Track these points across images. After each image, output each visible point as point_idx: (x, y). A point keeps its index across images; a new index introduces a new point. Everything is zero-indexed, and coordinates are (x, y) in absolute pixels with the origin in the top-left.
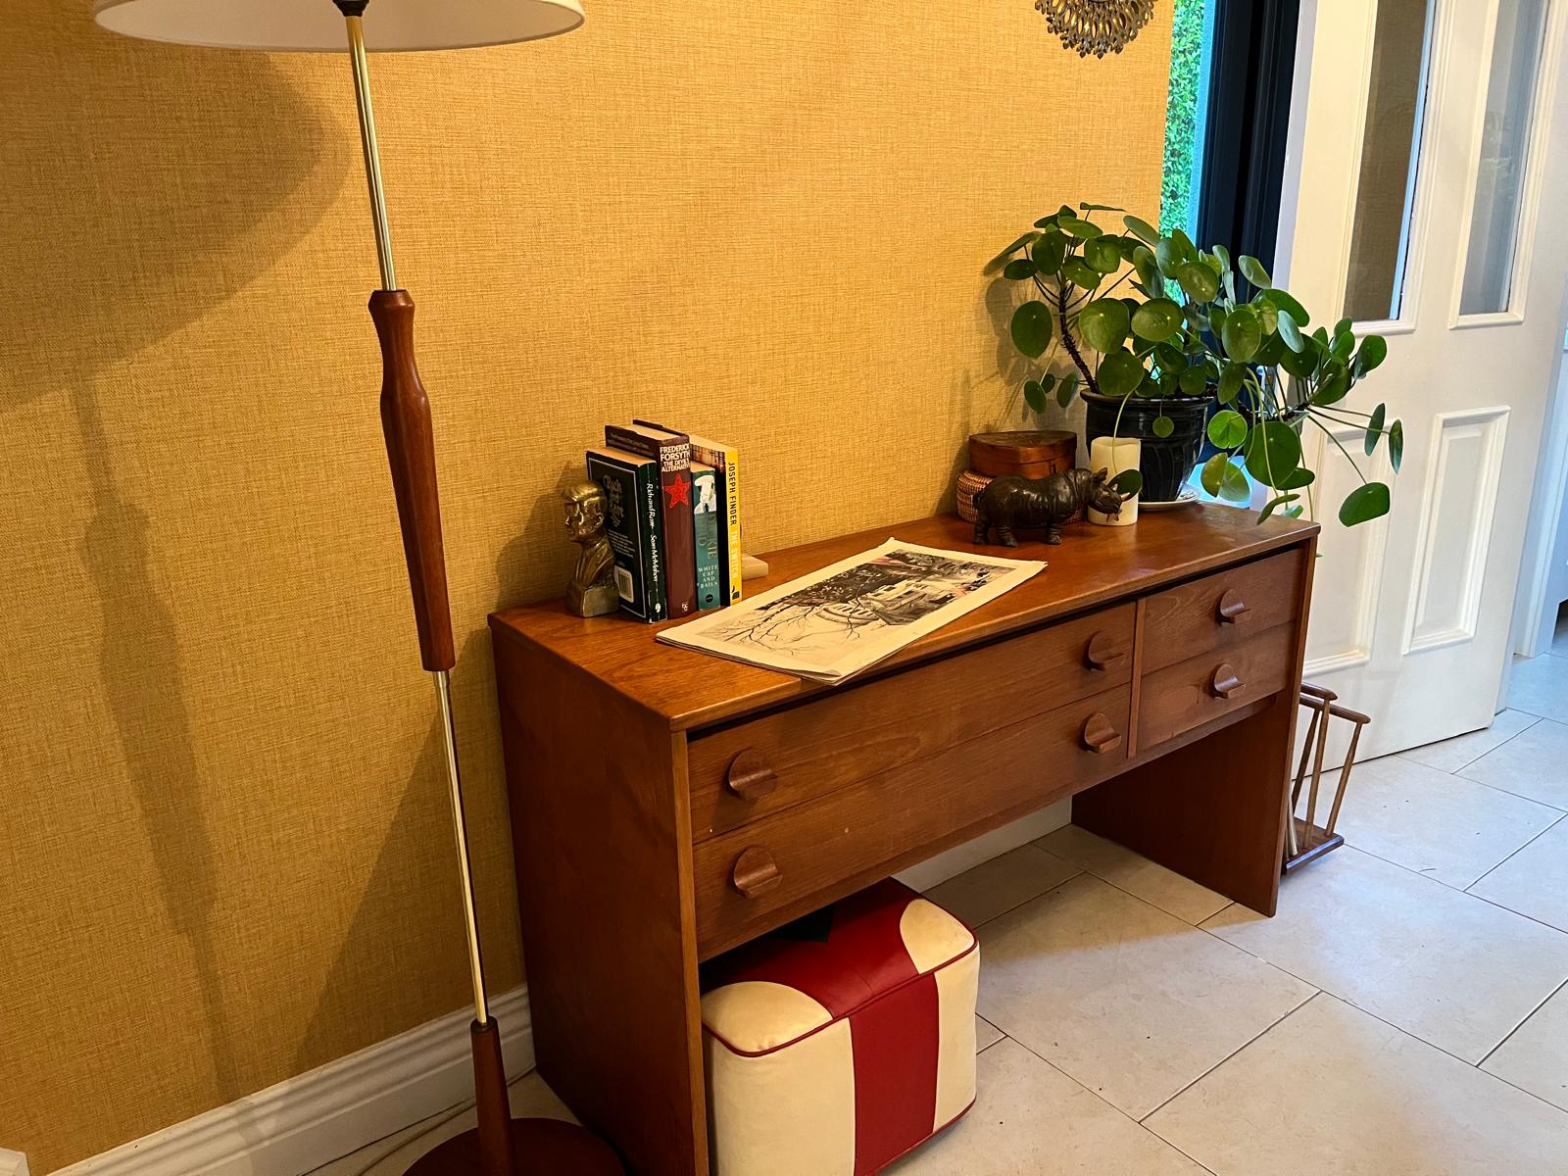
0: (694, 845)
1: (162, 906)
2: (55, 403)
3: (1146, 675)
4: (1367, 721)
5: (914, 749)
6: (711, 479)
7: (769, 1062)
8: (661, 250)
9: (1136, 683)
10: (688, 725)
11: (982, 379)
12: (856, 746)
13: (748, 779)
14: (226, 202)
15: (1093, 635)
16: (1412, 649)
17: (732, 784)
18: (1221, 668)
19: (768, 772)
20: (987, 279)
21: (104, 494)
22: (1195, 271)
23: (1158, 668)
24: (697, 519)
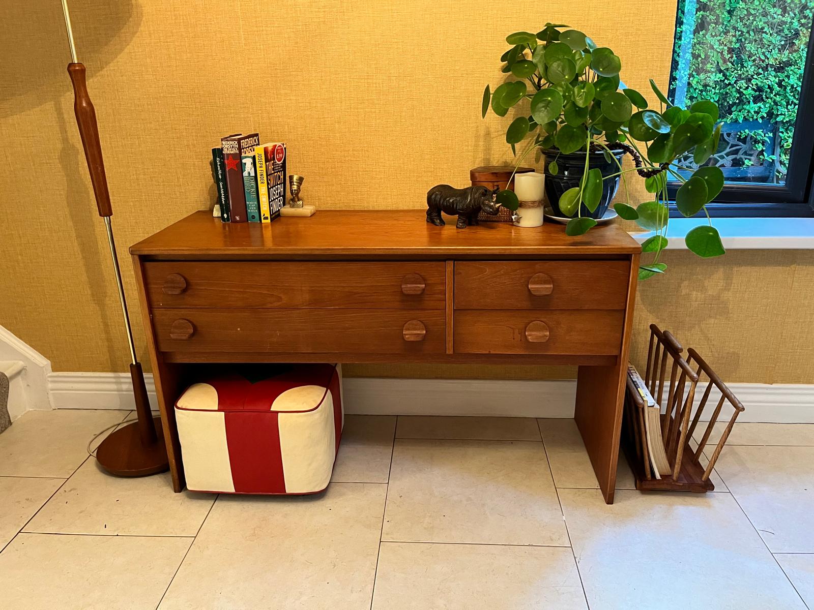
0: (150, 307)
2: (49, 106)
5: (278, 302)
6: (251, 160)
9: (449, 312)
15: (408, 274)
18: (535, 322)
21: (65, 140)
23: (471, 308)
24: (245, 178)
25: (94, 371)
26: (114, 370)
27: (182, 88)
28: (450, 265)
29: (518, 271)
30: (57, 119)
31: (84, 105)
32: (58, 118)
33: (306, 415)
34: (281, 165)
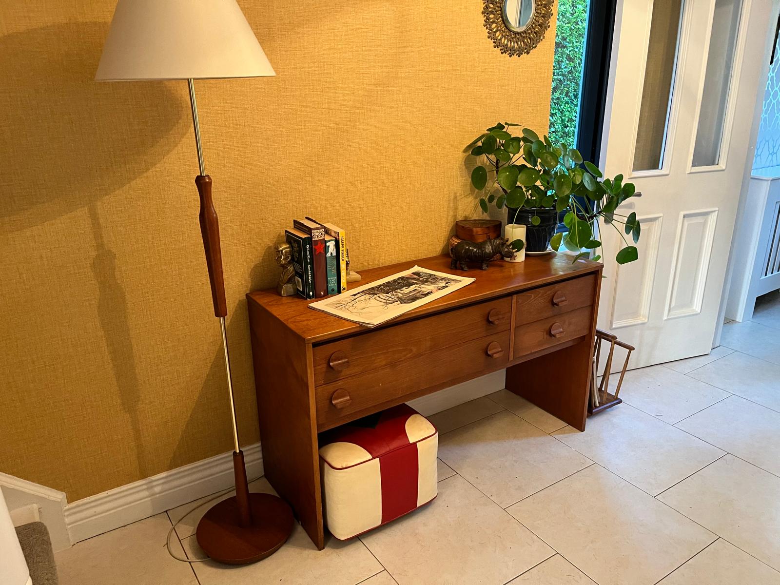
0: (315, 387)
1: (119, 401)
2: (82, 212)
3: (518, 327)
4: (633, 349)
5: (410, 353)
6: (334, 243)
7: (346, 472)
8: (319, 147)
9: (513, 330)
10: (313, 341)
11: (463, 196)
12: (384, 351)
13: (337, 362)
14: (146, 136)
15: (492, 310)
16: (669, 317)
17: (331, 364)
18: (555, 324)
19: (346, 360)
20: (465, 154)
21: (100, 246)
22: (549, 155)
23: (523, 324)
24: (328, 258)
25: (120, 485)
28: (515, 297)
29: (547, 293)
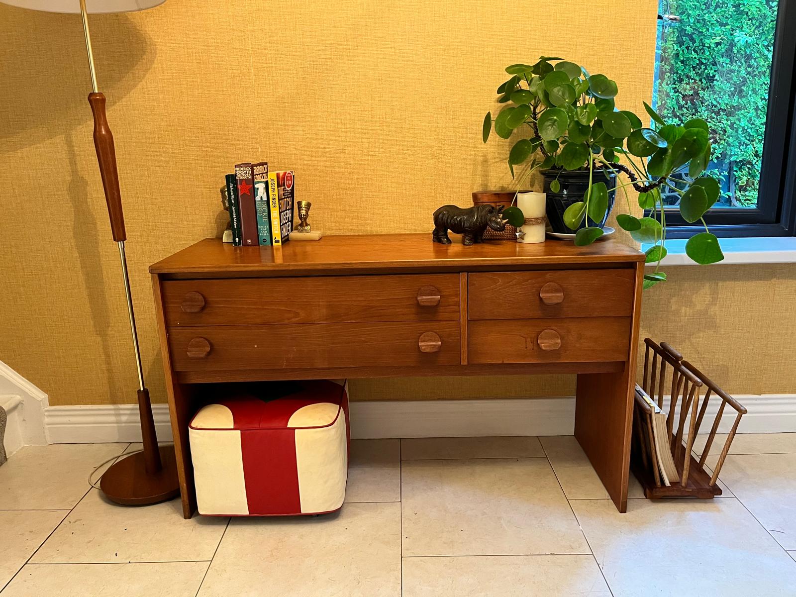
0: (167, 326)
2: (60, 139)
3: (474, 320)
5: (296, 318)
9: (464, 322)
12: (258, 307)
15: (423, 286)
18: (547, 331)
23: (485, 318)
24: (257, 202)
25: (93, 403)
26: (114, 403)
27: (192, 121)
28: (463, 277)
29: (529, 281)
30: (67, 152)
31: (104, 133)
32: (69, 151)
33: (324, 431)
34: (290, 191)
